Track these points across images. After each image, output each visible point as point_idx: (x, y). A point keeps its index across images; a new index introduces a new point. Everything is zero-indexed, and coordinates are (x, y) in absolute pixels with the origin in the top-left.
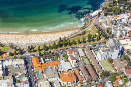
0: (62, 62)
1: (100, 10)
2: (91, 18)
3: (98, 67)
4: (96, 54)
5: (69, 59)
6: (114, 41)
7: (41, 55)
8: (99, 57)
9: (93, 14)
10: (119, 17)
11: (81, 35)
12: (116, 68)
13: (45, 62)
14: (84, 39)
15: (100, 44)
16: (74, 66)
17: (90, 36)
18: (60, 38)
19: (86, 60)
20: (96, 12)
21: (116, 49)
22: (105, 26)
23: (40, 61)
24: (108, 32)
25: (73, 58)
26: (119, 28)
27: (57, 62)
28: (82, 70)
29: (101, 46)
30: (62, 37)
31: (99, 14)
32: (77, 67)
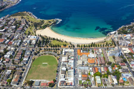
0: (91, 54)
1: (116, 31)
2: (111, 34)
3: (107, 59)
4: (108, 53)
5: (94, 53)
6: (118, 48)
7: (82, 49)
8: (108, 54)
9: (112, 33)
10: (125, 36)
11: (103, 42)
12: (116, 61)
13: (83, 52)
14: (104, 45)
15: (111, 48)
16: (95, 57)
17: (107, 44)
18: (92, 43)
19: (102, 55)
20: (114, 32)
21: (118, 52)
22: (116, 40)
23: (81, 51)
24: (117, 43)
25: (96, 53)
26: (123, 42)
27: (88, 53)
28: (99, 58)
29: (111, 49)
30: (94, 42)
31: (115, 33)
32: (97, 57)
